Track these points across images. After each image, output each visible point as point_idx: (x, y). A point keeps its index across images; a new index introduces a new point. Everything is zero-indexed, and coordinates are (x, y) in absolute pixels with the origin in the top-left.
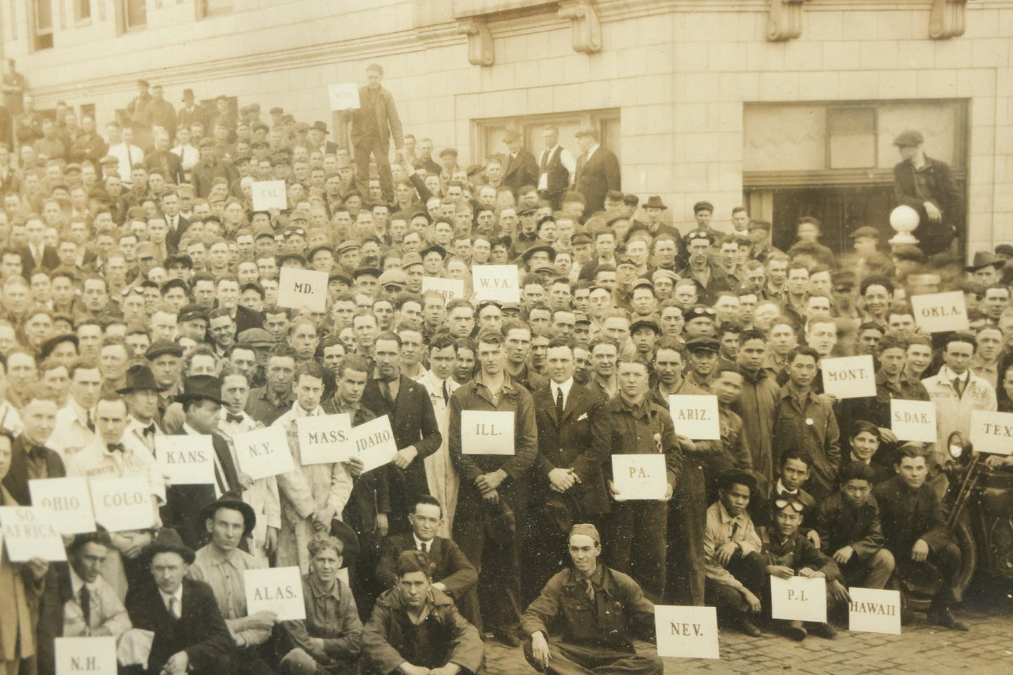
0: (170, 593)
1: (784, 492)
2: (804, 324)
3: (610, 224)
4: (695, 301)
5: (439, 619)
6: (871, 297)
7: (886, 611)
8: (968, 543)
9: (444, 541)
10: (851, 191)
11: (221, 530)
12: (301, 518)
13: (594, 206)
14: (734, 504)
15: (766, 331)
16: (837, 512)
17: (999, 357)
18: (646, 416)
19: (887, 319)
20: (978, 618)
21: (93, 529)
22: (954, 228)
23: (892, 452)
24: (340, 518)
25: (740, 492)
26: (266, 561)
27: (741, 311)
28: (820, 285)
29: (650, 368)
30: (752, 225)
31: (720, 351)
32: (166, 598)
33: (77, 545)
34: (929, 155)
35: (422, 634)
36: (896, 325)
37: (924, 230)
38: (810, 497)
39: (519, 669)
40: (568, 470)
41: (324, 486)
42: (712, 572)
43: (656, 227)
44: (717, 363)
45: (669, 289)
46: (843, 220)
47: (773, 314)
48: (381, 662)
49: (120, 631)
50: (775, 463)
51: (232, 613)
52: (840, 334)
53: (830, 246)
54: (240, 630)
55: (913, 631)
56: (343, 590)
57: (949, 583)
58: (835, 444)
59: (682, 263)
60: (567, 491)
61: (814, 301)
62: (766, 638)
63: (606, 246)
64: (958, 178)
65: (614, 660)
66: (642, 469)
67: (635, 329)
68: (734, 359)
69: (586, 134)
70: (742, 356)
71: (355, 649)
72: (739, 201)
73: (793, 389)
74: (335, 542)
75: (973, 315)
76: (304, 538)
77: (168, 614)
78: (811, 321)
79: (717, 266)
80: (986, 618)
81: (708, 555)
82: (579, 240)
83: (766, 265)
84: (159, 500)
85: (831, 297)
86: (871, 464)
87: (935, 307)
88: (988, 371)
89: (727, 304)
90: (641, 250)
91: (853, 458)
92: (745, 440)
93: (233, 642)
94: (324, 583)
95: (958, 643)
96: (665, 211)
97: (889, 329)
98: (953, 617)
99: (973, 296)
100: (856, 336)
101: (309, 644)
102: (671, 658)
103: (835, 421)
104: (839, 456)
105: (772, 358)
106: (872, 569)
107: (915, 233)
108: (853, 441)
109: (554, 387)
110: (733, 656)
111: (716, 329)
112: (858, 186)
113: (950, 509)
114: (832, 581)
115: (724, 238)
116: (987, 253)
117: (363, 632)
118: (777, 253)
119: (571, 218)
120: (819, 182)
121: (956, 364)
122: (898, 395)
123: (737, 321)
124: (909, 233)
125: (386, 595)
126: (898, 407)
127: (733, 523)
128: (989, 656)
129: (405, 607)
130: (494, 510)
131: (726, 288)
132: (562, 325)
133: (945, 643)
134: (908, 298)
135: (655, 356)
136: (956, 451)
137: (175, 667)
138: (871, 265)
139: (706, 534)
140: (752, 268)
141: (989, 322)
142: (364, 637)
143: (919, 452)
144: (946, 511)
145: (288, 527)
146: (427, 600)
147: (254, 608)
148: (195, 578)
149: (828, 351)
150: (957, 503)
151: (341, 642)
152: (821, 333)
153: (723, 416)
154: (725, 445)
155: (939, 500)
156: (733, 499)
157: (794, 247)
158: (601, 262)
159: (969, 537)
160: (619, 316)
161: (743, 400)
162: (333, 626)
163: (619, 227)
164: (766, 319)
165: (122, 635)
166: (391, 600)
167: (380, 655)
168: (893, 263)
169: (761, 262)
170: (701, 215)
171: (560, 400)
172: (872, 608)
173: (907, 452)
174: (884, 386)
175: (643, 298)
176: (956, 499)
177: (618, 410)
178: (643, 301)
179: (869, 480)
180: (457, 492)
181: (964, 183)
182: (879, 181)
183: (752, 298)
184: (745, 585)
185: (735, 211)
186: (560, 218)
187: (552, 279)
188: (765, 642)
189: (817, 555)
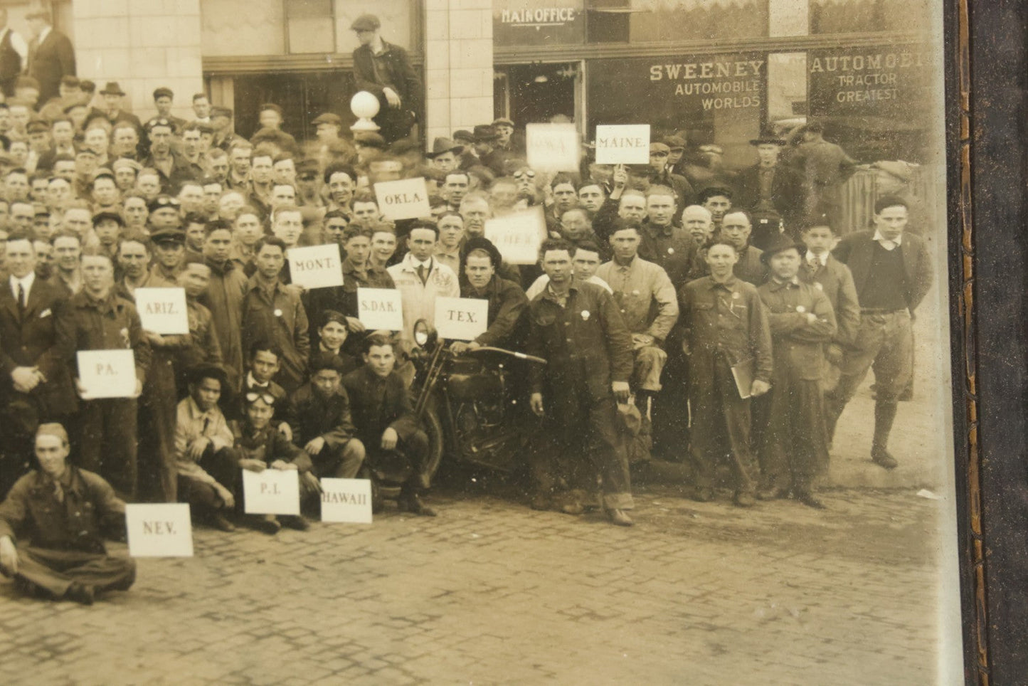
1: (254, 385)
2: (269, 213)
3: (67, 111)
4: (159, 191)
6: (335, 185)
7: (357, 501)
8: (434, 429)
10: (311, 77)
13: (49, 92)
14: (205, 399)
15: (232, 221)
16: (307, 404)
17: (460, 243)
18: (111, 312)
19: (352, 207)
20: (445, 503)
22: (414, 114)
23: (360, 341)
25: (209, 387)
27: (206, 201)
28: (284, 173)
29: (114, 261)
30: (214, 112)
31: (186, 243)
34: (386, 40)
36: (360, 213)
37: (384, 115)
38: (281, 390)
40: (32, 369)
42: (183, 469)
43: (115, 115)
44: (183, 255)
45: (131, 179)
46: (304, 106)
47: (238, 204)
50: (245, 355)
52: (306, 223)
53: (293, 134)
55: (383, 519)
57: (417, 470)
58: (304, 335)
59: (143, 151)
60: (31, 390)
61: (278, 190)
62: (240, 533)
63: (63, 134)
64: (415, 63)
65: (82, 563)
67: (98, 220)
68: (200, 250)
69: (37, 16)
70: (208, 247)
72: (199, 87)
73: (260, 280)
75: (435, 202)
78: (276, 211)
79: (179, 155)
80: (451, 503)
81: (179, 451)
82: (36, 127)
83: (229, 154)
85: (295, 184)
86: (340, 354)
87: (397, 194)
88: (450, 257)
89: (191, 194)
90: (100, 138)
91: (322, 348)
92: (214, 333)
95: (425, 528)
96: (124, 98)
97: (353, 217)
98: (420, 502)
99: (434, 182)
100: (322, 225)
102: (143, 557)
103: (303, 312)
104: (308, 347)
105: (239, 249)
106: (342, 460)
107: (376, 119)
108: (321, 331)
109: (14, 282)
110: (207, 552)
111: (181, 219)
112: (318, 71)
113: (417, 397)
114: (304, 472)
115: (185, 126)
116: (446, 139)
118: (239, 141)
119: (26, 104)
120: (279, 68)
121: (419, 251)
122: (365, 284)
123: (202, 211)
124: (370, 119)
126: (365, 295)
127: (204, 418)
128: (457, 540)
131: (190, 177)
132: (20, 217)
133: (415, 530)
134: (371, 186)
135: (119, 249)
136: (422, 338)
138: (334, 152)
139: (178, 430)
140: (215, 156)
141: (450, 208)
143: (386, 340)
144: (413, 398)
149: (294, 240)
150: (424, 390)
152: (287, 222)
153: (192, 310)
154: (194, 339)
155: (406, 388)
156: (203, 394)
157: (256, 135)
158: (59, 151)
159: (436, 424)
160: (79, 207)
161: (211, 292)
163: (75, 115)
164: (231, 208)
168: (355, 150)
169: (224, 150)
170: (161, 102)
171: (21, 296)
172: (344, 498)
173: (374, 341)
174: (350, 275)
175: (104, 188)
176: (422, 385)
177: (82, 304)
178: (105, 191)
179: (339, 370)
181: (421, 69)
182: (338, 66)
183: (216, 188)
184: (218, 480)
185: (196, 97)
186: (14, 104)
187: (7, 170)
188: (238, 537)
189: (289, 448)
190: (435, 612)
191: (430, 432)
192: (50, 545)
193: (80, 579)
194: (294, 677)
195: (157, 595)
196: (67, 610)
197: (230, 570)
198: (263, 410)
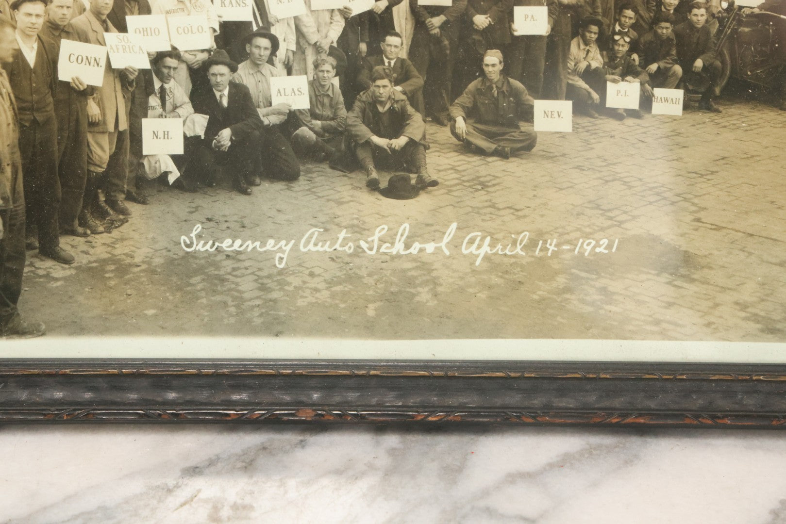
0: (220, 91)
1: (619, 30)
5: (397, 109)
7: (674, 102)
8: (726, 61)
9: (403, 61)
11: (256, 51)
12: (309, 44)
14: (588, 38)
16: (651, 42)
20: (728, 105)
21: (170, 49)
23: (687, 6)
24: (335, 45)
25: (592, 30)
26: (285, 72)
32: (218, 94)
33: (158, 59)
35: (385, 120)
38: (635, 34)
39: (447, 140)
40: (486, 16)
41: (326, 24)
42: (571, 80)
48: (357, 136)
49: (186, 115)
50: (615, 12)
51: (261, 104)
54: (267, 115)
55: (688, 113)
56: (335, 90)
57: (713, 84)
60: (484, 29)
62: (601, 119)
65: (504, 134)
66: (532, 16)
71: (341, 127)
74: (332, 60)
76: (310, 58)
77: (219, 105)
81: (570, 69)
84: (215, 31)
86: (673, 14)
91: (663, 9)
93: (262, 122)
94: (323, 86)
95: (714, 120)
98: (713, 104)
101: (312, 124)
102: (542, 132)
104: (654, 8)
106: (668, 77)
110: (579, 130)
113: (718, 39)
114: (644, 84)
117: (347, 117)
125: (364, 93)
127: (586, 50)
128: (733, 127)
129: (376, 101)
130: (437, 40)
133: (708, 120)
136: (725, 5)
137: (223, 138)
139: (570, 56)
142: (348, 120)
143: (703, 5)
144: (716, 42)
145: (300, 50)
146: (389, 98)
147: (276, 101)
148: (237, 82)
150: (722, 37)
151: (332, 123)
154: (585, 1)
155: (712, 35)
156: (588, 34)
159: (727, 58)
162: (328, 113)
165: (187, 118)
166: (366, 97)
167: (358, 131)
172: (666, 100)
173: (696, 6)
176: (722, 35)
179: (671, 23)
180: (413, 29)
184: (591, 87)
188: (601, 121)
189: (636, 69)
190: (715, 169)
191: (723, 62)
192: (486, 123)
193: (501, 144)
194: (626, 205)
195: (548, 154)
196: (493, 161)
197: (593, 141)
198: (623, 46)
